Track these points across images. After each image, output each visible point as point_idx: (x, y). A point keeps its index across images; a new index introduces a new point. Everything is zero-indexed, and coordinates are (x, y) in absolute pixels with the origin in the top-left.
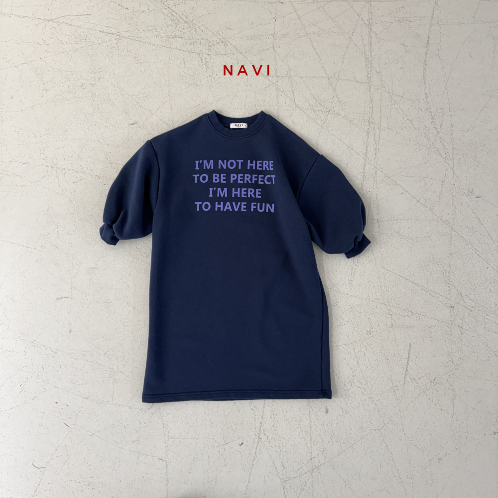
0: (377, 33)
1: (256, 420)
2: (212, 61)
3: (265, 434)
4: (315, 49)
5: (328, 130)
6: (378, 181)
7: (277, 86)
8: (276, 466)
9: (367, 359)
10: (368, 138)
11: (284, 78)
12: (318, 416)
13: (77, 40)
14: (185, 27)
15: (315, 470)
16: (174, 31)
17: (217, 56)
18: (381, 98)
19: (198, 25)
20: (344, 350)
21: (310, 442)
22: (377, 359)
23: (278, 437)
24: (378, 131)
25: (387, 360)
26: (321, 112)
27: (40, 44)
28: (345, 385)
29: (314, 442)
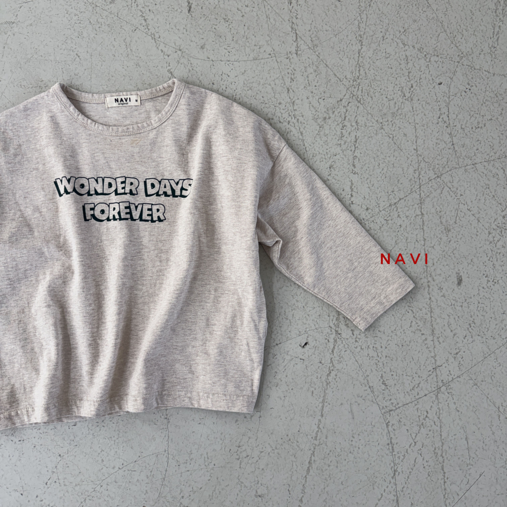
8: (371, 385)
12: (444, 291)
15: (443, 389)
20: (485, 172)
21: (431, 338)
28: (490, 233)
29: (438, 338)
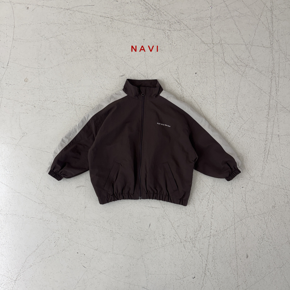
0: (276, 15)
1: (203, 262)
2: (172, 35)
3: (208, 271)
4: (237, 26)
5: (246, 78)
6: (278, 110)
7: (213, 50)
9: (272, 224)
10: (272, 83)
11: (217, 45)
13: (85, 22)
14: (154, 13)
16: (147, 16)
17: (175, 31)
18: (279, 57)
19: (163, 11)
22: (279, 224)
23: (217, 273)
24: (277, 78)
25: (284, 224)
26: (241, 66)
27: (62, 25)
